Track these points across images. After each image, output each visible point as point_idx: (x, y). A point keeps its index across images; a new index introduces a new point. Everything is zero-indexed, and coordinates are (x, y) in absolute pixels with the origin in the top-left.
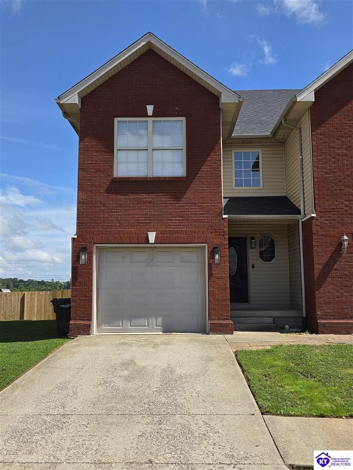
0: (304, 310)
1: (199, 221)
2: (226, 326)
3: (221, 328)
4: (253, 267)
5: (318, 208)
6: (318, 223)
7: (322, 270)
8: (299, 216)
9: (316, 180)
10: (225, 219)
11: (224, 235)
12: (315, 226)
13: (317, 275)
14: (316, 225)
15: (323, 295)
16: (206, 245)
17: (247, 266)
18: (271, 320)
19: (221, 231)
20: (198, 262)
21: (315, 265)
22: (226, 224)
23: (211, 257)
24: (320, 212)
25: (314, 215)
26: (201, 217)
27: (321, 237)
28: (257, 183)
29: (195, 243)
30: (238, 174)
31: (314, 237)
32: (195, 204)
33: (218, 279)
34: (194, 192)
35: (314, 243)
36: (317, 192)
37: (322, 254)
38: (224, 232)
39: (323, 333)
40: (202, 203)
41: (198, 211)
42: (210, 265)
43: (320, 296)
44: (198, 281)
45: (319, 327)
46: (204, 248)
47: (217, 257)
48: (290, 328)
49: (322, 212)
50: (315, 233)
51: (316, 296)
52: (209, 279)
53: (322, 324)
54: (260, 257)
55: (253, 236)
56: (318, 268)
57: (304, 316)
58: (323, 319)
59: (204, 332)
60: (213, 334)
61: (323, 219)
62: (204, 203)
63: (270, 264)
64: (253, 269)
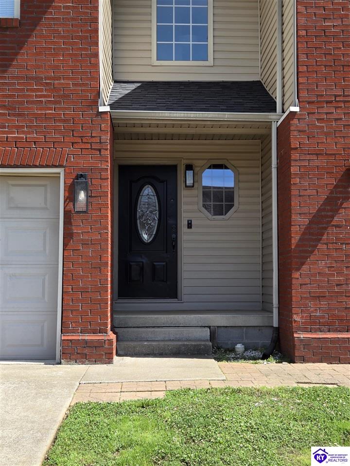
0: (275, 311)
1: (47, 117)
2: (99, 345)
3: (86, 351)
4: (190, 225)
5: (305, 94)
6: (303, 125)
7: (308, 228)
8: (271, 116)
9: (303, 33)
10: (103, 116)
11: (100, 150)
12: (295, 133)
13: (298, 237)
14: (300, 131)
15: (307, 280)
16: (60, 170)
17: (176, 225)
18: (206, 333)
19: (93, 140)
20: (47, 209)
21: (293, 217)
22: (106, 126)
23: (71, 197)
24: (309, 103)
25: (296, 109)
26: (51, 109)
27: (308, 157)
28: (201, 54)
29: (36, 166)
30: (163, 34)
31: (293, 157)
32: (38, 80)
33: (85, 244)
34: (37, 54)
35: (293, 170)
36: (303, 58)
37: (309, 192)
38: (100, 142)
39: (304, 360)
40: (54, 78)
41: (44, 96)
42: (68, 215)
43: (300, 281)
44: (45, 249)
45: (297, 347)
46: (57, 177)
47: (82, 196)
48: (246, 349)
49: (313, 102)
50: (296, 148)
51: (294, 282)
52: (65, 245)
53: (301, 340)
54: (204, 206)
55: (189, 162)
56: (299, 221)
57: (276, 324)
58: (305, 330)
59: (49, 358)
60: (68, 363)
61: (314, 118)
62: (59, 78)
63: (223, 220)
64: (189, 230)
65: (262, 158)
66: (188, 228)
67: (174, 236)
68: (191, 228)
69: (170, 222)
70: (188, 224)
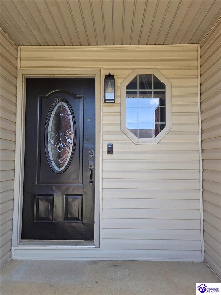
17: (94, 150)
63: (153, 143)
64: (110, 156)
65: (200, 66)
66: (108, 153)
67: (91, 163)
68: (112, 153)
69: (87, 145)
70: (109, 148)
